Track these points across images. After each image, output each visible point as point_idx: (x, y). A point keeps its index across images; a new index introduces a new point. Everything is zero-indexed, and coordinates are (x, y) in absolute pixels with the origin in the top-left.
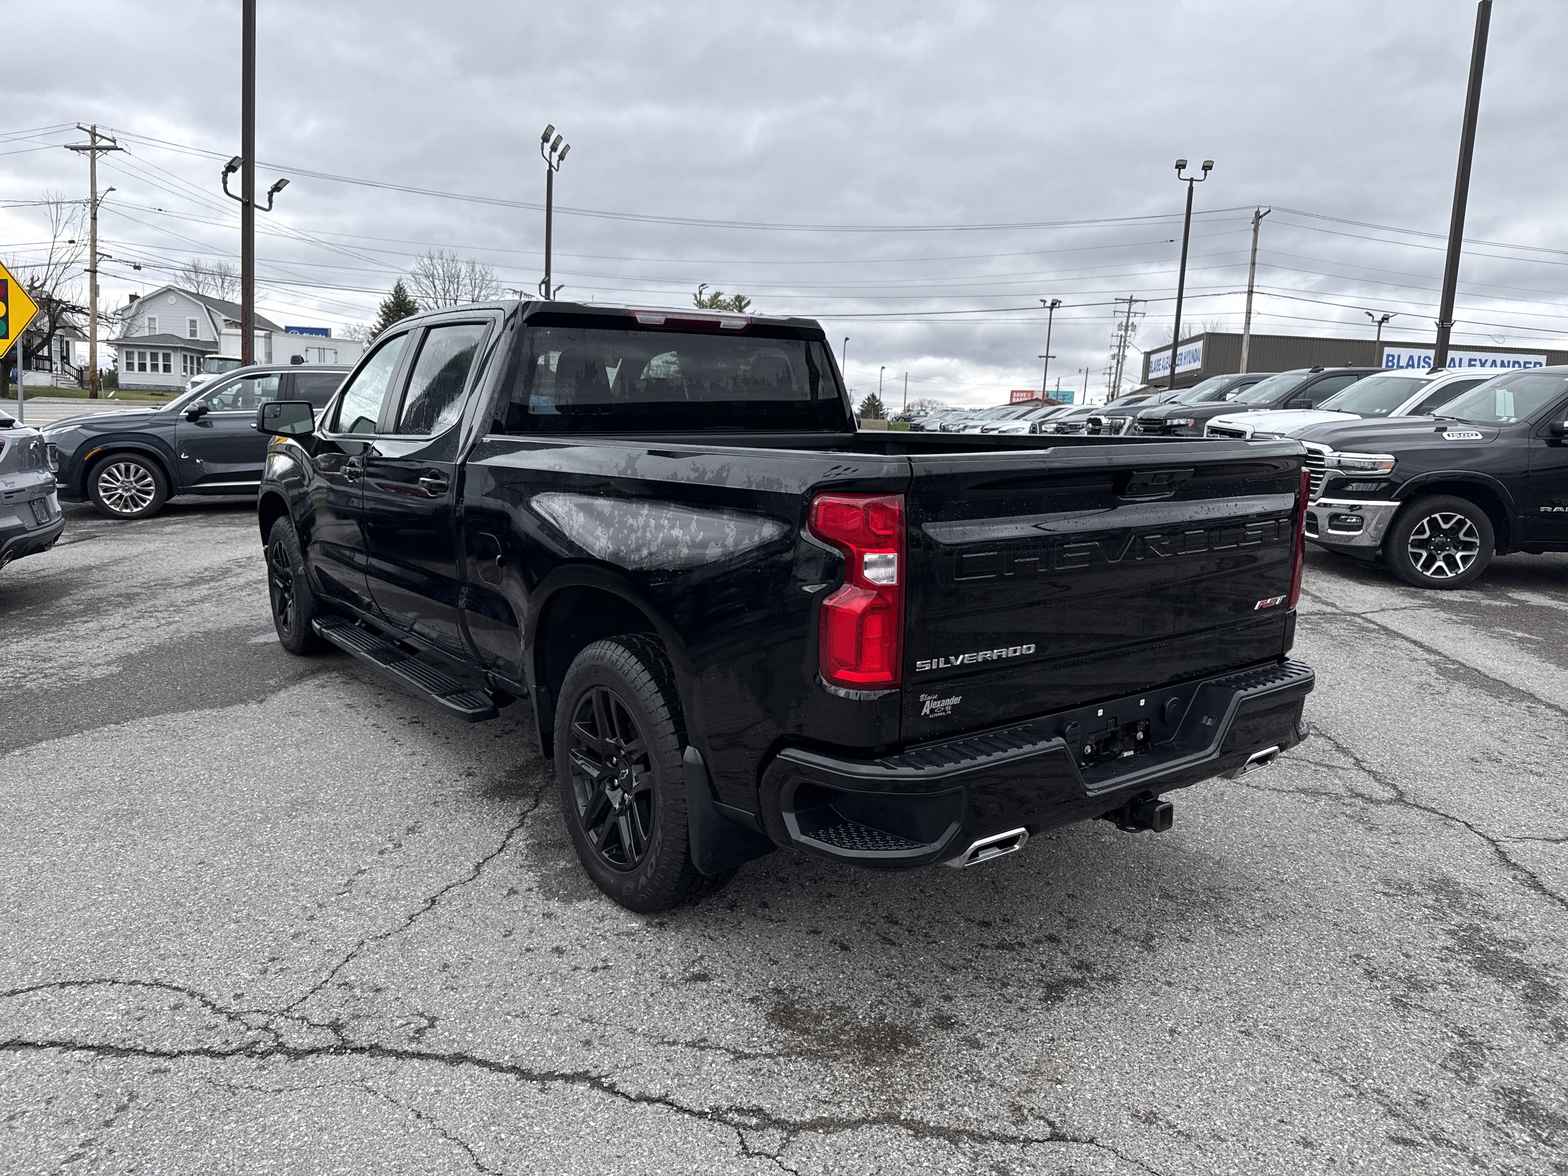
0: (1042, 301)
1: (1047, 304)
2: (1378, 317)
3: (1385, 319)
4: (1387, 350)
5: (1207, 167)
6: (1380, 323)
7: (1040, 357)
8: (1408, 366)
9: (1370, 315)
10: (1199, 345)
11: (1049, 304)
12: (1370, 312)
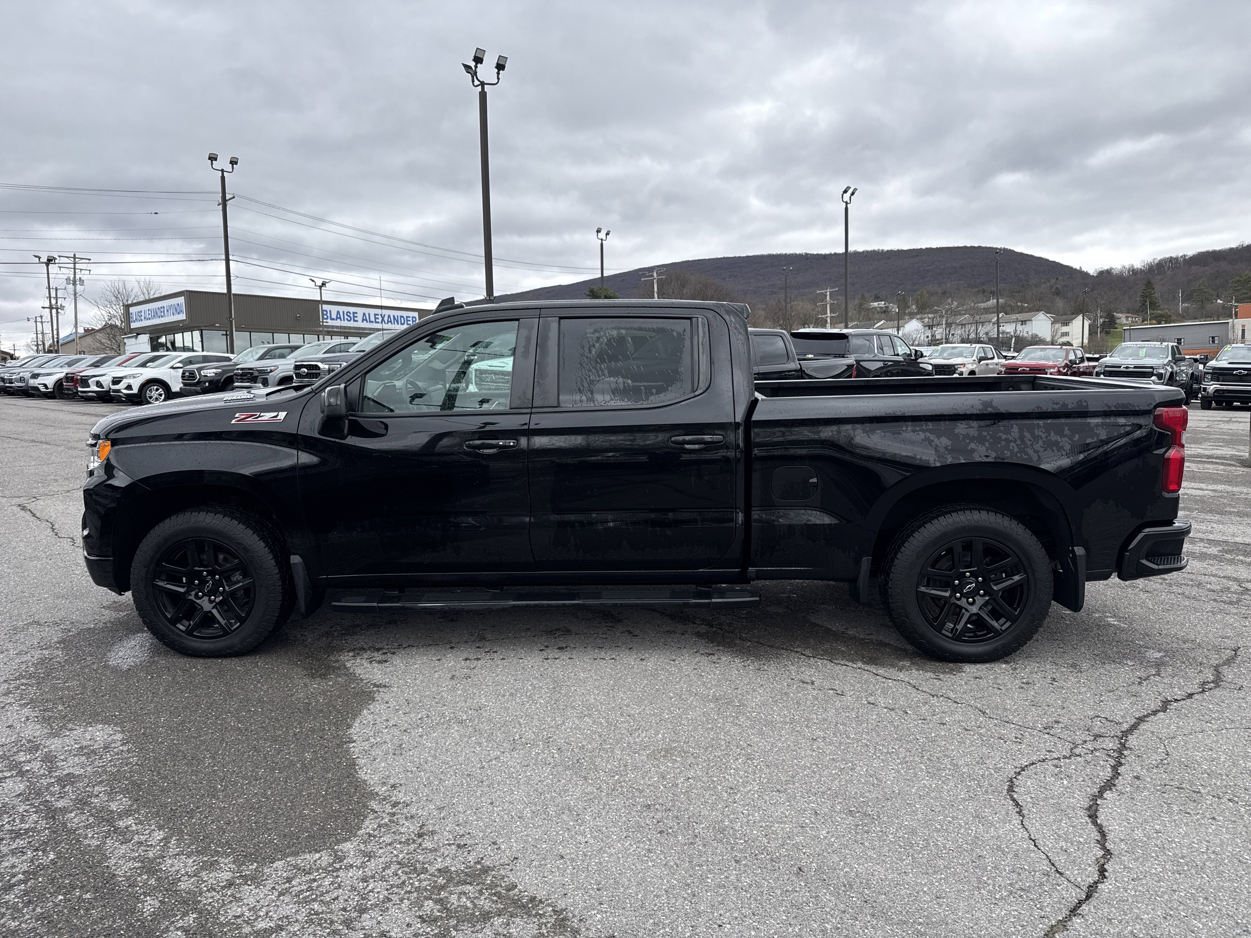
0: (36, 256)
1: (41, 260)
2: (319, 283)
3: (324, 284)
4: (325, 307)
5: (234, 162)
6: (320, 287)
7: (44, 308)
8: (337, 318)
9: (313, 281)
10: (181, 300)
11: (44, 259)
12: (313, 279)
